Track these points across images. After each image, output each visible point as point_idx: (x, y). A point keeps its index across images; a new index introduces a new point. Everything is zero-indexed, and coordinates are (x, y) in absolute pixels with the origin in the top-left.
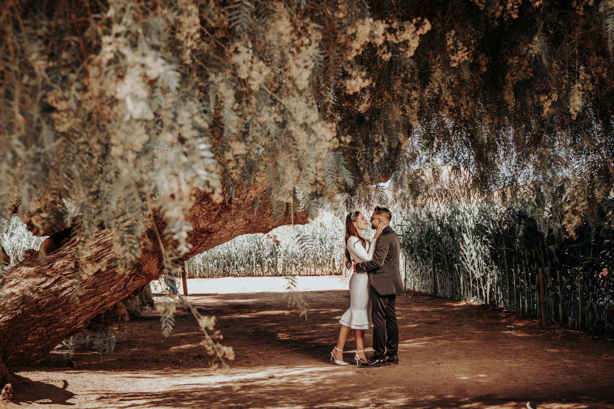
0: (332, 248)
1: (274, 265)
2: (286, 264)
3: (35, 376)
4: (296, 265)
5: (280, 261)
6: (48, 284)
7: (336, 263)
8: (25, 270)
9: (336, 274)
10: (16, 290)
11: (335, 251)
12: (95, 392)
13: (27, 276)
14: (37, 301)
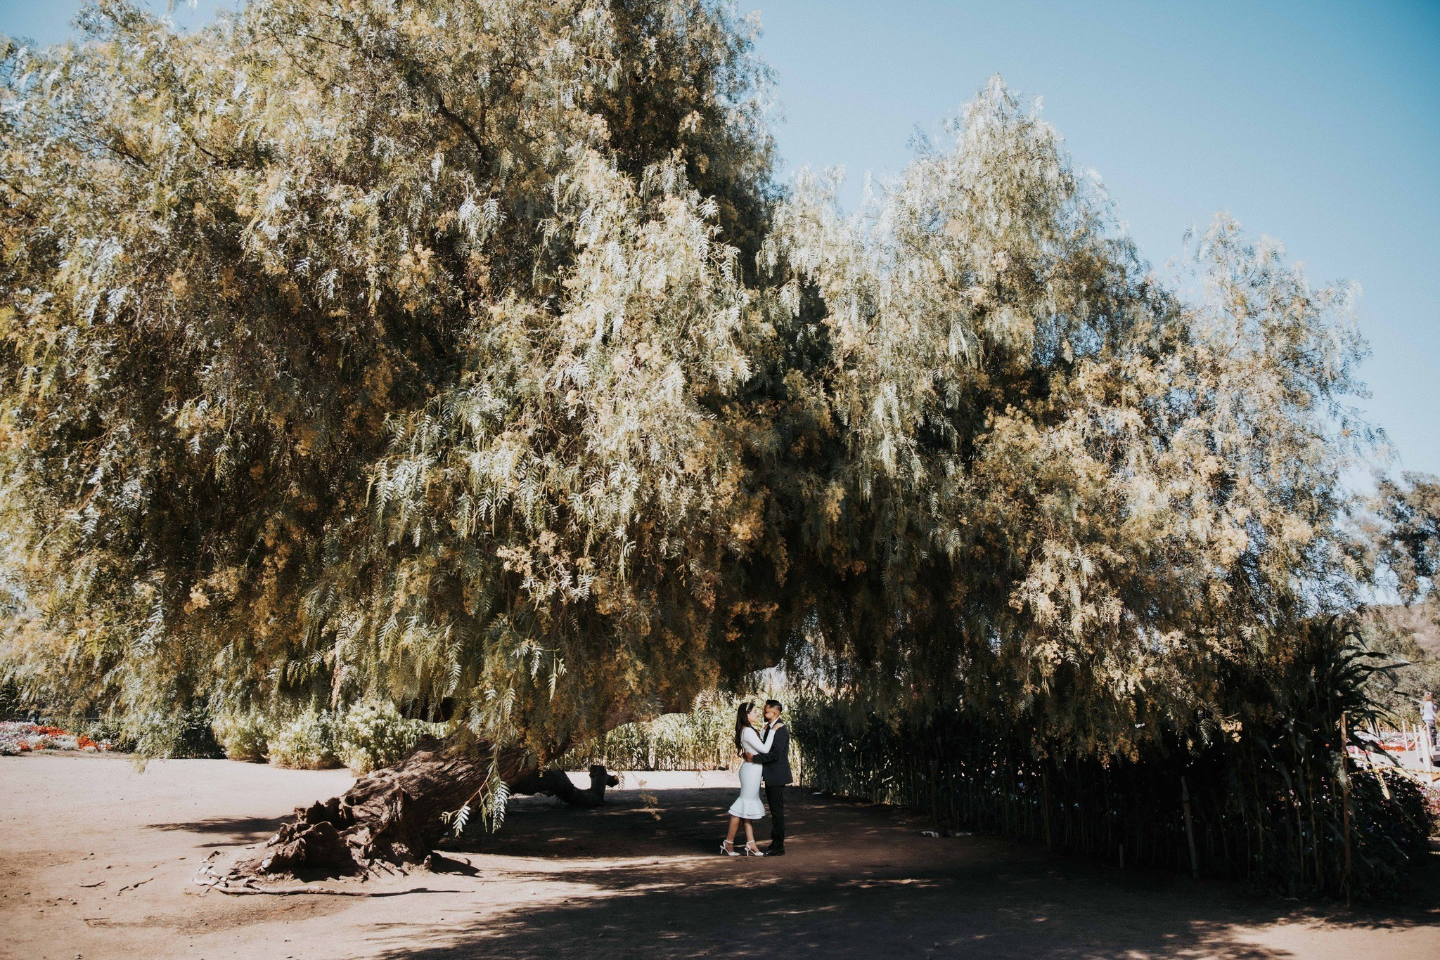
0: (716, 736)
1: (645, 757)
2: (660, 755)
3: (444, 854)
4: (672, 757)
5: (652, 753)
6: (446, 768)
7: (722, 755)
8: (422, 754)
9: (721, 769)
10: (416, 773)
11: (720, 740)
12: (497, 869)
13: (425, 760)
14: (437, 784)
